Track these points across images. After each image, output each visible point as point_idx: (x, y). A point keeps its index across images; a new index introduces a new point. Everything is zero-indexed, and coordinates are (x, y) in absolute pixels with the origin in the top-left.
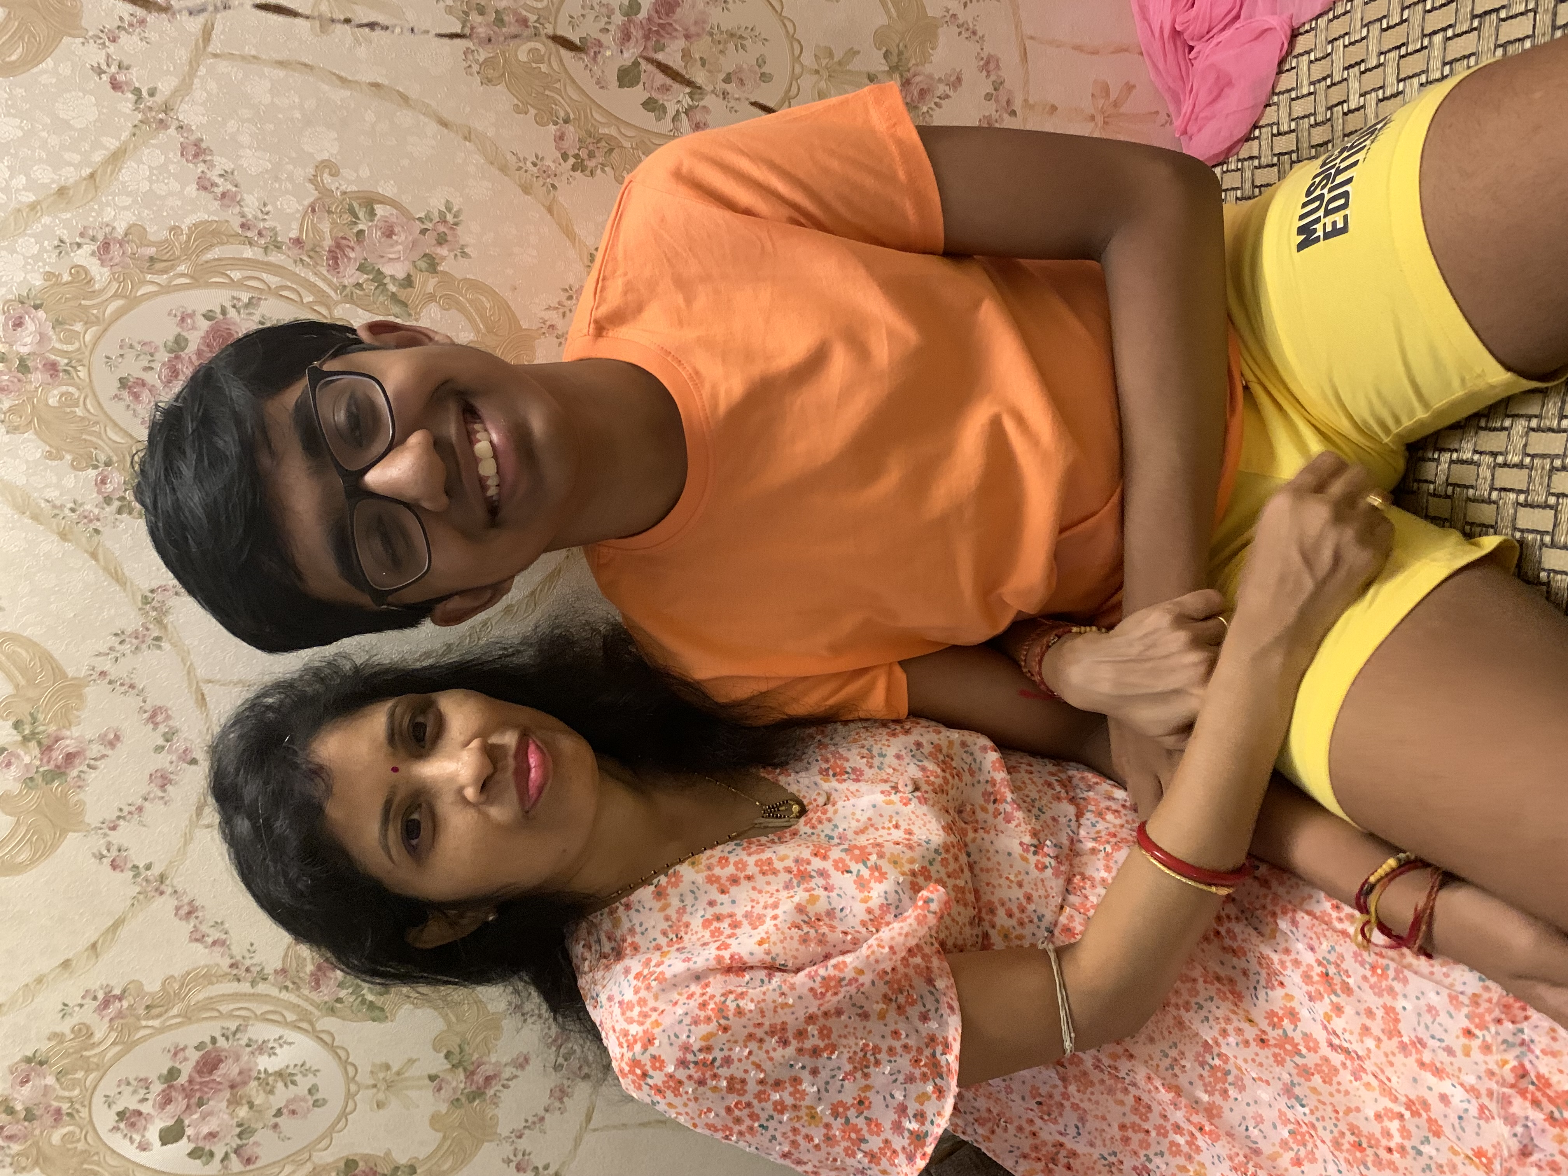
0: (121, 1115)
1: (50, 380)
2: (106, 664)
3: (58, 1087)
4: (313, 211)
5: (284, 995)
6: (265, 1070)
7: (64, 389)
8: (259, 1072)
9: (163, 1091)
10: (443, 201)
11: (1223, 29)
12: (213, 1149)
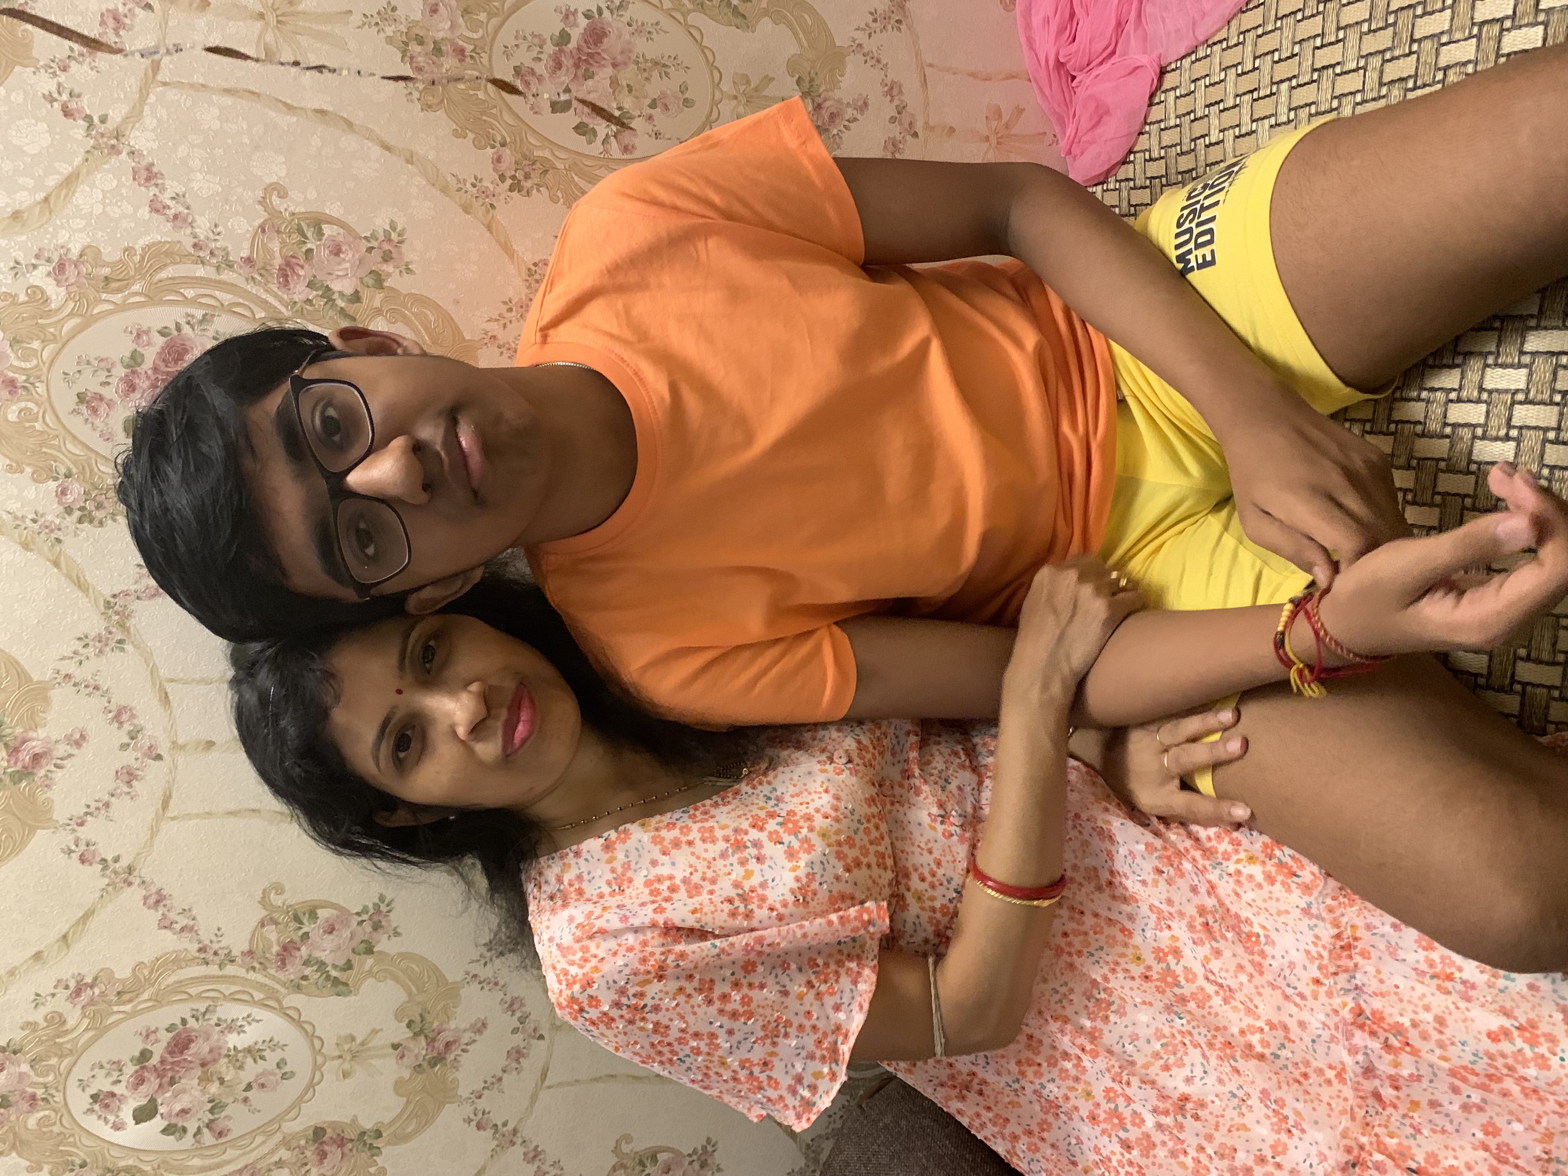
0: (95, 1098)
1: (9, 397)
2: (70, 667)
3: (32, 1073)
4: (263, 231)
5: (252, 975)
6: (235, 1048)
7: (23, 404)
8: (229, 1050)
9: (136, 1072)
10: (388, 221)
11: (1101, 63)
12: (185, 1125)
